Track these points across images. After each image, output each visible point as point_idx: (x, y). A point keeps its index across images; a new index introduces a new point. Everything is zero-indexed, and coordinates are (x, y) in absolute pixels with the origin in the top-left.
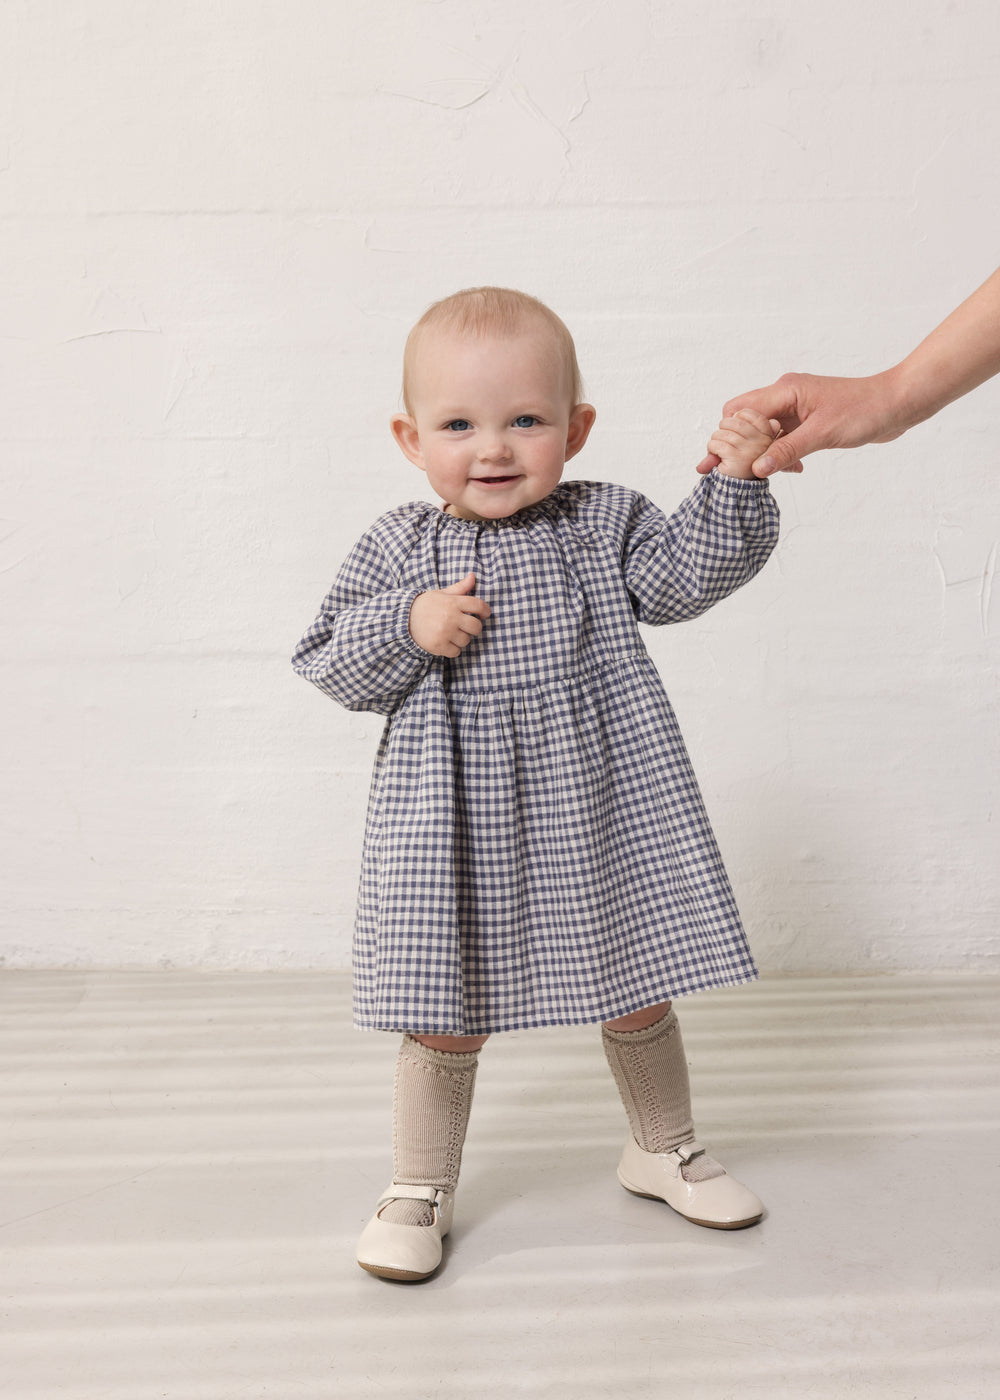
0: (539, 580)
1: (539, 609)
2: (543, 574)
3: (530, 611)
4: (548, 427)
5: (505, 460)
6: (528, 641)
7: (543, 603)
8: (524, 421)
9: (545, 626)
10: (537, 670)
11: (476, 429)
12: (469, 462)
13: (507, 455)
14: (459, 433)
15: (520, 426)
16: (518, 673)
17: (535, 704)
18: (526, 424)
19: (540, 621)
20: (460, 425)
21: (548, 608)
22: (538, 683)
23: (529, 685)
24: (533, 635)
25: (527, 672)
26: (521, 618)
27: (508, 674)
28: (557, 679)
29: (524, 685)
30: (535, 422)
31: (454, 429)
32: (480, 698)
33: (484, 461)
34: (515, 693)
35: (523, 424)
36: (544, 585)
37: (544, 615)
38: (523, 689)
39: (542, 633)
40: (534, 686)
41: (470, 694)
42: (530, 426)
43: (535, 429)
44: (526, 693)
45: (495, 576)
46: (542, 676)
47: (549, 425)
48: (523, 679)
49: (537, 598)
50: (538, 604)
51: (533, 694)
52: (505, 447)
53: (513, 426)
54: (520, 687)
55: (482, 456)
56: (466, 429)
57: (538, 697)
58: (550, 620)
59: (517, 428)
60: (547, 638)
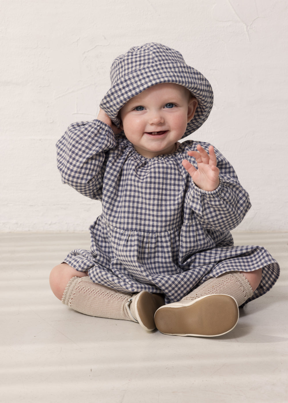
0: (164, 187)
1: (162, 200)
2: (166, 184)
3: (158, 200)
4: (180, 108)
5: (161, 124)
6: (155, 213)
7: (164, 197)
8: (169, 105)
9: (164, 208)
10: (157, 226)
11: (148, 110)
12: (144, 125)
13: (162, 121)
14: (140, 112)
15: (167, 108)
16: (149, 225)
17: (154, 241)
18: (170, 107)
19: (161, 205)
20: (140, 108)
21: (166, 200)
22: (157, 232)
23: (153, 232)
24: (157, 211)
25: (153, 226)
26: (153, 202)
27: (145, 225)
28: (165, 231)
29: (150, 231)
30: (174, 106)
31: (137, 110)
32: (130, 233)
33: (152, 124)
34: (146, 234)
35: (168, 107)
36: (166, 190)
37: (164, 203)
38: (150, 233)
39: (162, 211)
40: (155, 233)
41: (126, 230)
42: (172, 107)
43: (174, 109)
44: (150, 235)
45: (145, 180)
46: (159, 229)
47: (180, 107)
48: (151, 229)
49: (162, 195)
50: (162, 197)
51: (154, 236)
52: (161, 118)
53: (164, 108)
54: (148, 232)
55: (151, 122)
56: (143, 110)
57: (155, 238)
58: (166, 205)
59: (166, 109)
60: (164, 213)
